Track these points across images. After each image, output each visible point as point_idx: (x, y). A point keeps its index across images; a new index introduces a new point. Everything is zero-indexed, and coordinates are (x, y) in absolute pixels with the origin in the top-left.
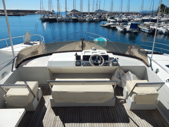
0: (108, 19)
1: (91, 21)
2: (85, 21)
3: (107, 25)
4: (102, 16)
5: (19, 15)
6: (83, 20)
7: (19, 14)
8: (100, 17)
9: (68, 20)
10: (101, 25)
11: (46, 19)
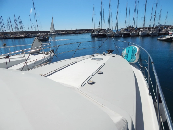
0: (170, 32)
1: (146, 35)
2: (138, 35)
3: (166, 38)
4: (163, 30)
5: (77, 34)
6: (136, 35)
7: (77, 32)
8: (160, 30)
9: (118, 35)
10: (158, 38)
11: (96, 35)
